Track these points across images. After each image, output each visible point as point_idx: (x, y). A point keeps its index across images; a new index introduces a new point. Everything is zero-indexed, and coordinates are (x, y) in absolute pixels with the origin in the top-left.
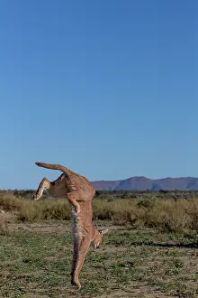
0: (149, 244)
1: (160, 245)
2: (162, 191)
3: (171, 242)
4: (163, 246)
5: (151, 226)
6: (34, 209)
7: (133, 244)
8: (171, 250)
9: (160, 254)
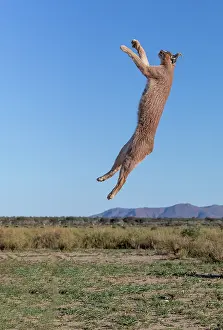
0: (192, 275)
1: (203, 276)
2: (208, 219)
3: (214, 273)
4: (206, 277)
5: (194, 256)
6: (73, 237)
7: (175, 275)
8: (214, 281)
9: (202, 286)
